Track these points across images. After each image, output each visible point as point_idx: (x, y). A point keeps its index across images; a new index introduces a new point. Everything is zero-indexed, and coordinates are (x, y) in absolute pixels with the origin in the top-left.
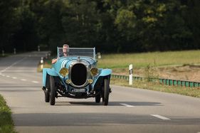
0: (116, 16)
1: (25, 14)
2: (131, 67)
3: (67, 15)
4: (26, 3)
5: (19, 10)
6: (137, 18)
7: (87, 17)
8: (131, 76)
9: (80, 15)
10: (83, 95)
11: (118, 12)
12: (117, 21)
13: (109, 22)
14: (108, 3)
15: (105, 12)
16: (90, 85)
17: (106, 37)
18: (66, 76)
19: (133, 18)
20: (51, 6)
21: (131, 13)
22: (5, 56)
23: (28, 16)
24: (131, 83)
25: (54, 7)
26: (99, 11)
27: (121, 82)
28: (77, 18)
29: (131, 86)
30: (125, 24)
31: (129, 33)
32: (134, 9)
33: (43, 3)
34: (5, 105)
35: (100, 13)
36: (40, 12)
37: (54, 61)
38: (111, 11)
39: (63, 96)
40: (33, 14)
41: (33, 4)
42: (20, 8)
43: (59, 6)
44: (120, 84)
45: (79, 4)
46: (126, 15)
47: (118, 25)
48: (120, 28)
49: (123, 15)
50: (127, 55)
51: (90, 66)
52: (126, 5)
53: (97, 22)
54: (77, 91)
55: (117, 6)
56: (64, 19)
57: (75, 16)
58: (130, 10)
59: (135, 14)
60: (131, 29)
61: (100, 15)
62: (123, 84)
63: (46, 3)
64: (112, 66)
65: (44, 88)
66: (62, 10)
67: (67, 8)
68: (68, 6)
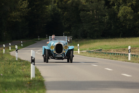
0: (119, 11)
1: (54, 10)
2: (129, 48)
3: (84, 10)
4: (55, 2)
5: (50, 7)
6: (134, 12)
7: (98, 12)
8: (129, 54)
9: (93, 11)
10: (61, 58)
11: (120, 8)
12: (119, 15)
13: (114, 15)
14: (113, 2)
15: (111, 8)
16: (64, 53)
17: (111, 26)
18: (53, 50)
19: (131, 12)
20: (72, 4)
21: (130, 8)
22: (40, 40)
23: (56, 12)
24: (129, 59)
25: (74, 5)
26: (106, 7)
27: (123, 58)
28: (91, 13)
29: (129, 61)
30: (125, 17)
31: (128, 23)
32: (132, 5)
33: (67, 2)
34: (40, 75)
35: (107, 8)
36: (65, 8)
37: (47, 43)
38: (115, 7)
39: (52, 58)
40: (60, 10)
41: (60, 3)
42: (50, 6)
43: (78, 4)
44: (122, 59)
45: (92, 2)
46: (126, 10)
47: (120, 17)
48: (122, 19)
49: (124, 10)
50: (127, 39)
51: (64, 45)
52: (126, 3)
53: (106, 15)
54: (58, 56)
55: (120, 4)
56: (82, 13)
57: (89, 11)
58: (129, 7)
59: (133, 9)
60: (129, 20)
61: (107, 10)
62: (123, 60)
63: (69, 2)
64: (116, 47)
65: (43, 56)
66: (80, 7)
67: (84, 5)
68: (84, 4)
